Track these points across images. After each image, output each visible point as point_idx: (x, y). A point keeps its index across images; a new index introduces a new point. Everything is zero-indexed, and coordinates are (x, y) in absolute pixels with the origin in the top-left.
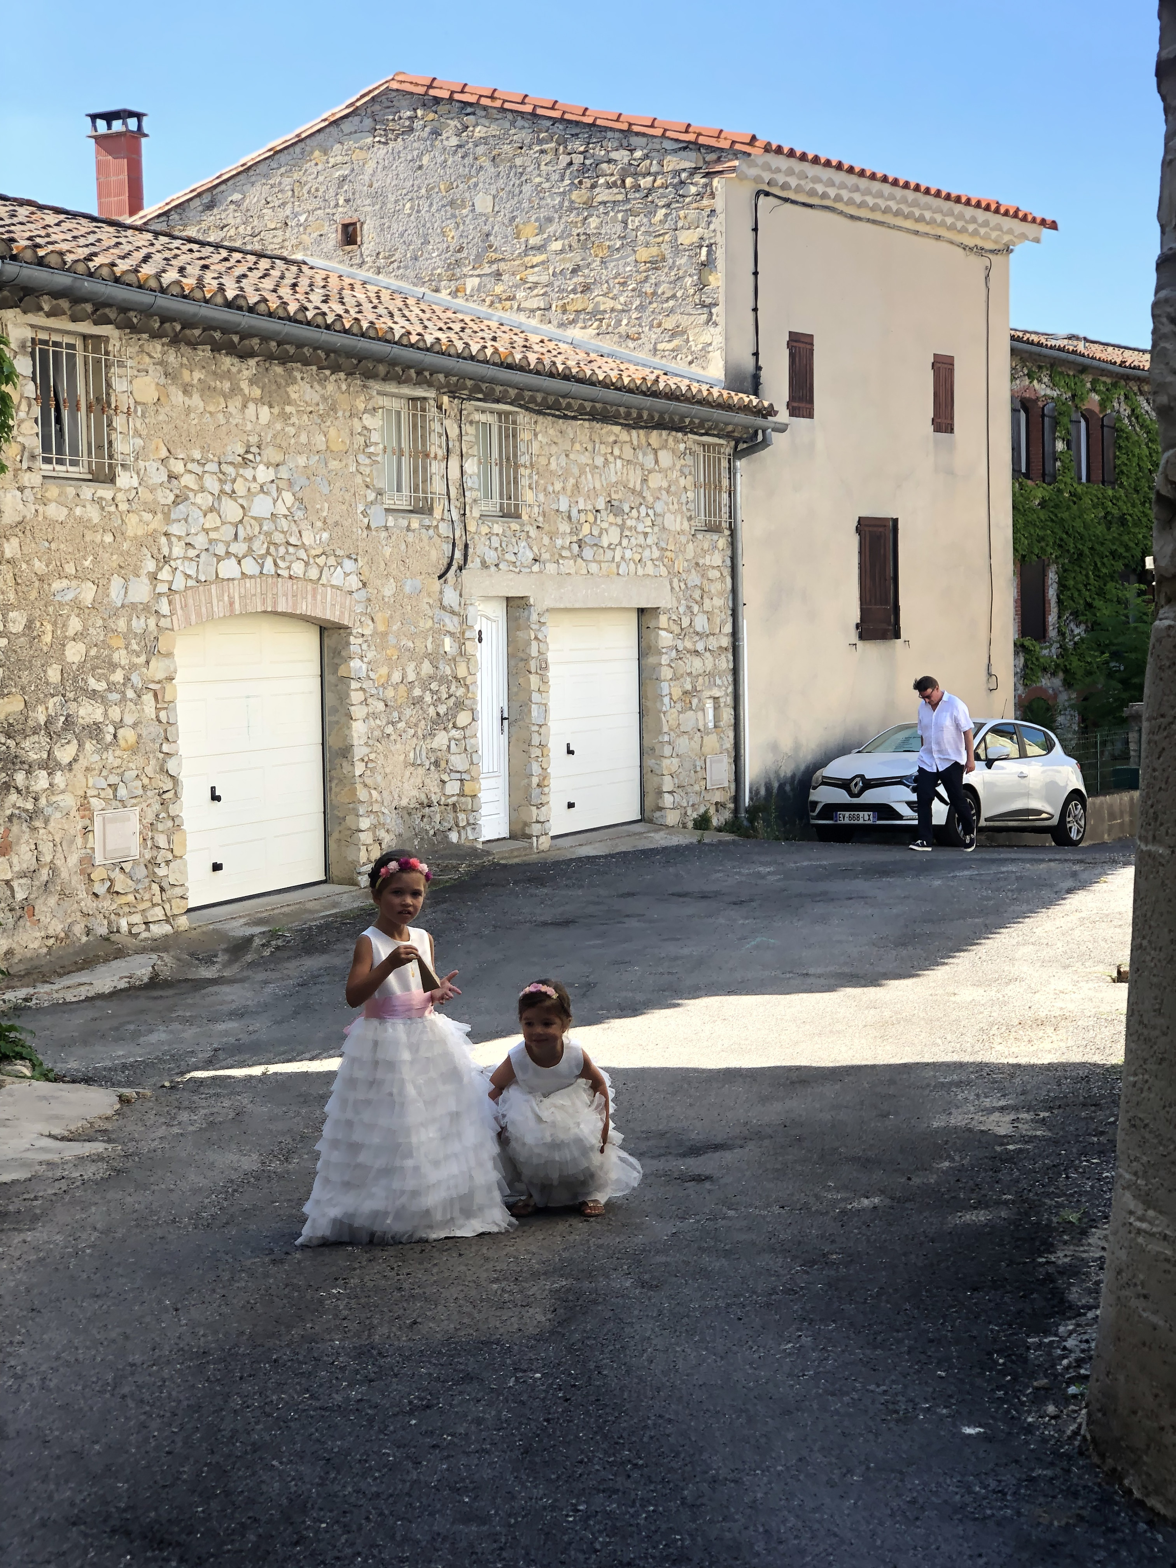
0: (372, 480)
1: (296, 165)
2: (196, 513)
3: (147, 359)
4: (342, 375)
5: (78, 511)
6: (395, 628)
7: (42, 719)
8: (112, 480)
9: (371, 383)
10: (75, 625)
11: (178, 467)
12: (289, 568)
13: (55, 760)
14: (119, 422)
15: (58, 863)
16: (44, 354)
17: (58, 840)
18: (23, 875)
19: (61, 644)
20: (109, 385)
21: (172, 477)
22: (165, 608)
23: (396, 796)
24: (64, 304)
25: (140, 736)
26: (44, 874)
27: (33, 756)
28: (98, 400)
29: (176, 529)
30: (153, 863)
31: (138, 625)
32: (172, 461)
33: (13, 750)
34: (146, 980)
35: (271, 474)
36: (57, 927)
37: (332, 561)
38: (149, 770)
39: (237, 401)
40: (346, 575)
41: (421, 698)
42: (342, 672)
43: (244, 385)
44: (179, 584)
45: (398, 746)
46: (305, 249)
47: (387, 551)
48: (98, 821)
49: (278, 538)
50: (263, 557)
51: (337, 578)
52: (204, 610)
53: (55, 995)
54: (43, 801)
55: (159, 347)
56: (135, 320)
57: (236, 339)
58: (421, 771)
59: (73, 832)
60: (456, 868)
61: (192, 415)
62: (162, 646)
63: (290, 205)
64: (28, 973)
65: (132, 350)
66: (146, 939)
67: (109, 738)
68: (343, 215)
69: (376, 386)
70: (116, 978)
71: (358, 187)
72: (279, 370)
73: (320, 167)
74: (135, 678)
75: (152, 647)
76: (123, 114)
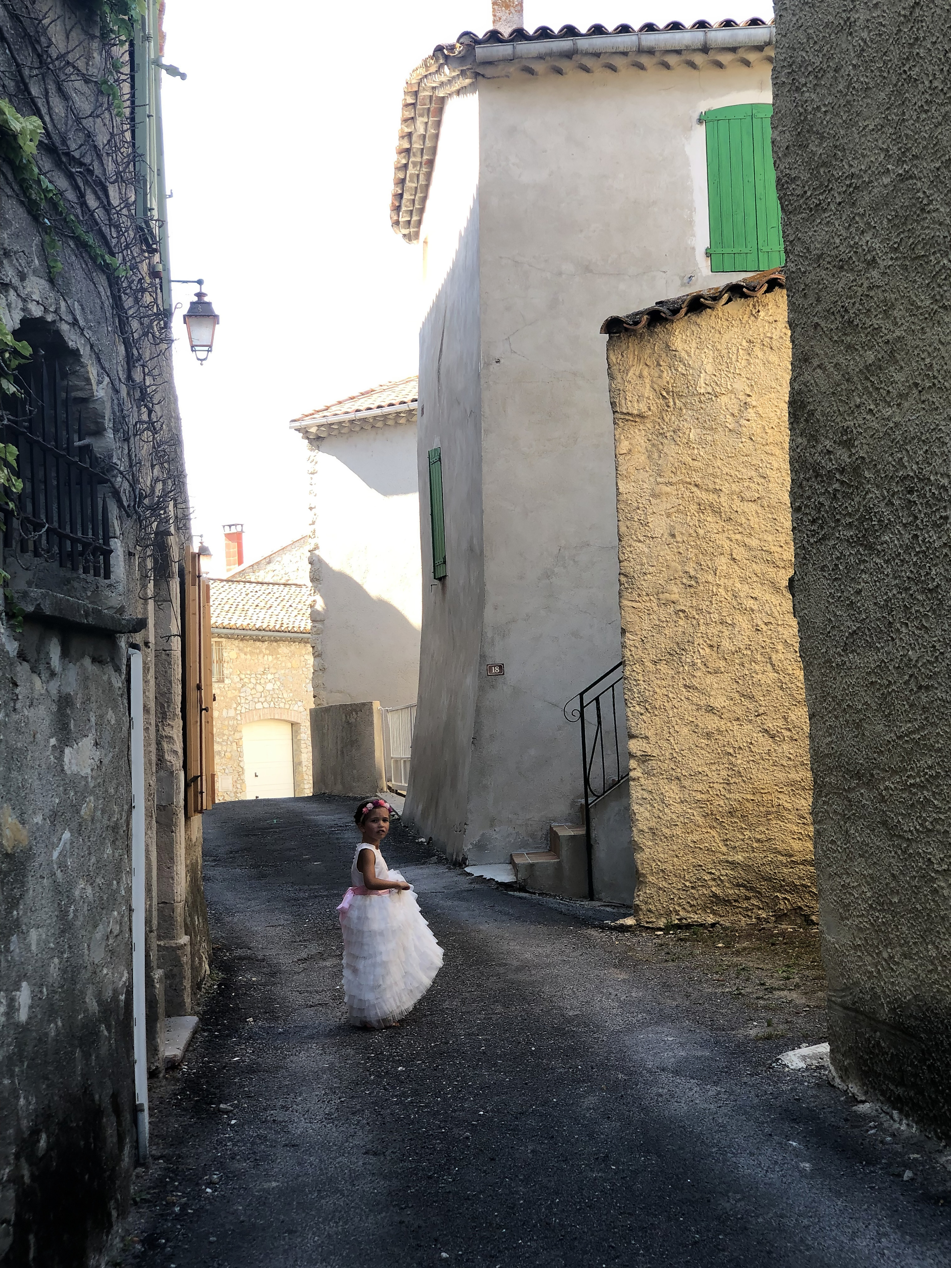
2: (248, 690)
3: (233, 646)
8: (223, 681)
11: (243, 676)
12: (279, 705)
14: (225, 665)
20: (222, 655)
21: (241, 679)
22: (239, 718)
25: (232, 755)
28: (219, 659)
29: (242, 695)
30: (235, 792)
31: (231, 723)
32: (241, 674)
35: (272, 676)
37: (293, 702)
38: (235, 765)
39: (262, 655)
40: (299, 707)
42: (298, 738)
43: (264, 650)
44: (243, 711)
48: (219, 778)
49: (275, 696)
50: (270, 702)
51: (296, 708)
52: (251, 718)
55: (237, 643)
56: (229, 636)
57: (260, 638)
61: (247, 661)
62: (238, 729)
65: (229, 644)
67: (222, 755)
72: (275, 644)
74: (230, 738)
75: (236, 730)
76: (235, 525)
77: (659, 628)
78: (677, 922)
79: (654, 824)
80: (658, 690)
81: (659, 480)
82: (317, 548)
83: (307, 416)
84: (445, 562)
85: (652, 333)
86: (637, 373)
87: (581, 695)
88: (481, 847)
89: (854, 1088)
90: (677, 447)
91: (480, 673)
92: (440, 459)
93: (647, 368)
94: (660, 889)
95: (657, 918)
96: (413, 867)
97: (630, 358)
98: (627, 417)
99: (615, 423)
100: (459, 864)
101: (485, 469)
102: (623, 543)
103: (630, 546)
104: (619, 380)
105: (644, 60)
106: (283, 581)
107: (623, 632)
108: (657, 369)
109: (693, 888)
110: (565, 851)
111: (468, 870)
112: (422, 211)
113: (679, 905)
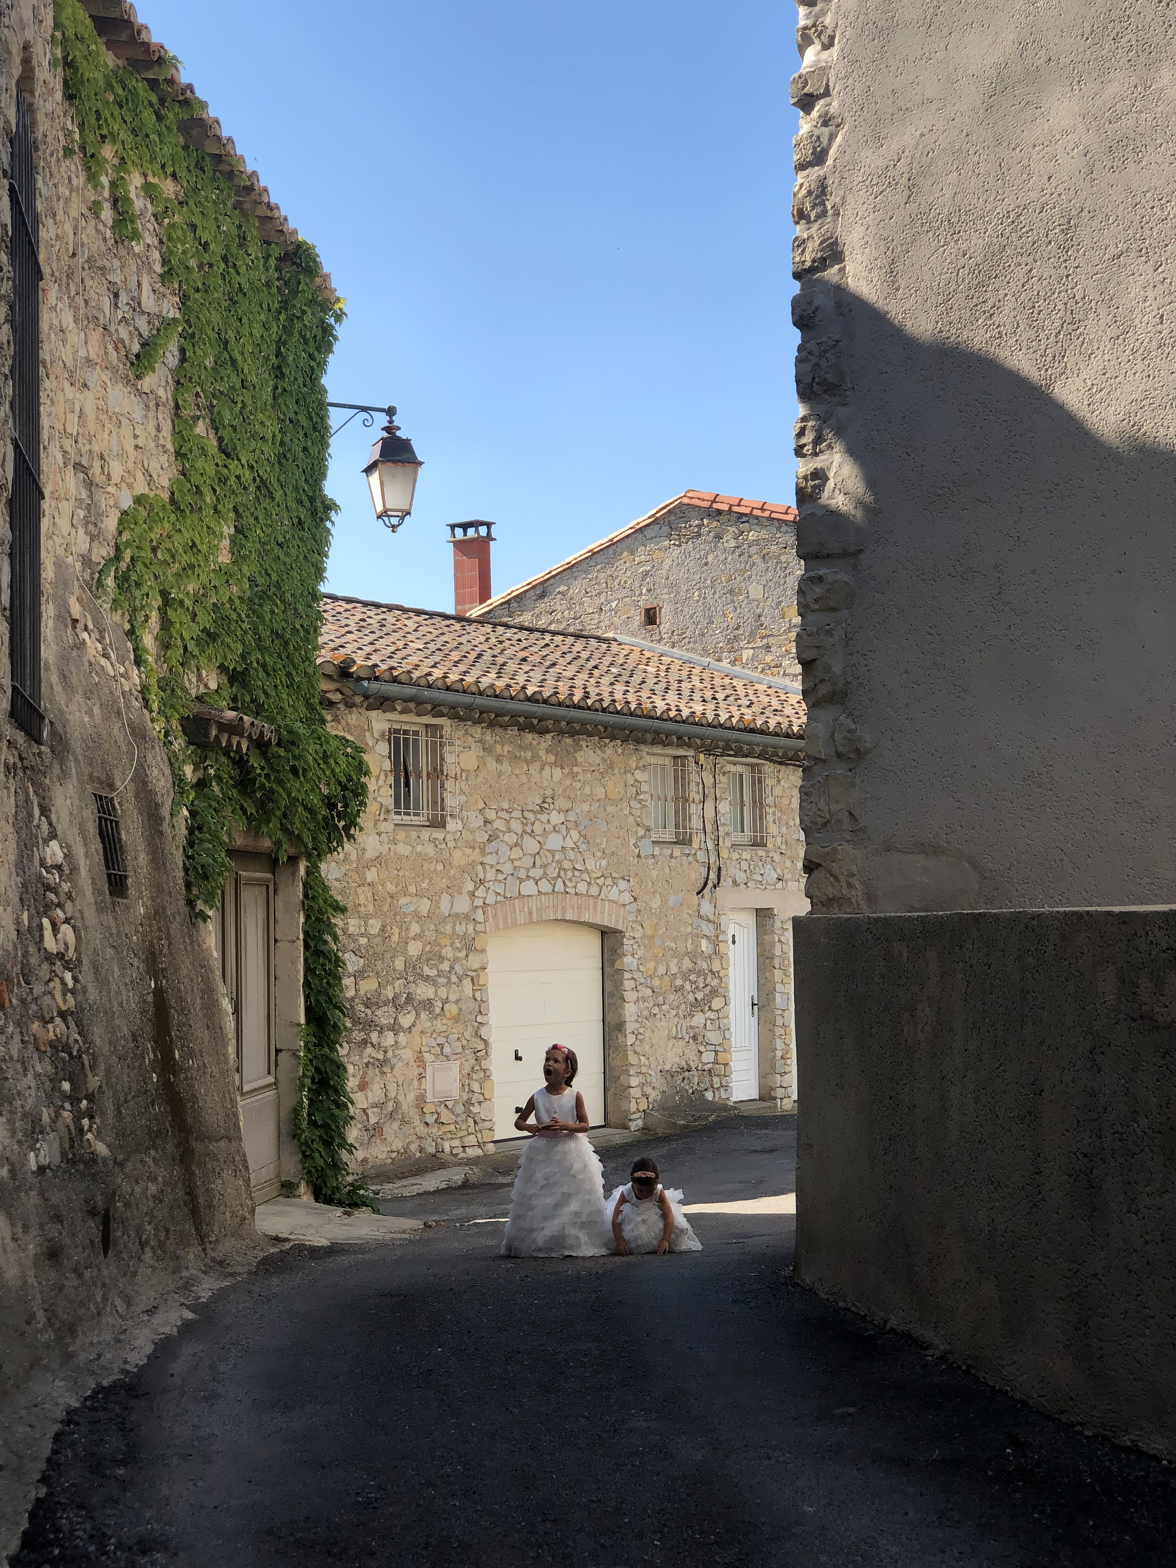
0: (642, 819)
1: (609, 563)
2: (504, 848)
3: (470, 739)
4: (619, 742)
5: (419, 848)
6: (660, 932)
7: (391, 996)
8: (443, 825)
9: (642, 747)
10: (415, 929)
11: (491, 815)
12: (575, 887)
13: (400, 1025)
14: (449, 784)
15: (401, 1098)
16: (397, 740)
17: (400, 1083)
18: (375, 1105)
19: (405, 942)
20: (442, 759)
21: (487, 822)
22: (480, 917)
23: (661, 1062)
24: (412, 705)
25: (460, 1009)
26: (390, 1106)
27: (384, 1021)
28: (435, 769)
29: (490, 860)
30: (468, 1103)
31: (460, 929)
32: (487, 810)
33: (369, 1017)
34: (460, 1183)
35: (562, 817)
36: (398, 1145)
37: (609, 881)
38: (467, 1035)
39: (537, 765)
40: (620, 892)
41: (682, 987)
42: (618, 965)
43: (542, 754)
44: (491, 899)
45: (663, 1023)
46: (616, 629)
47: (654, 873)
48: (429, 1070)
49: (567, 865)
50: (555, 879)
51: (613, 894)
52: (509, 918)
53: (396, 1191)
54: (390, 1054)
55: (479, 730)
56: (462, 713)
57: (535, 722)
58: (682, 1043)
59: (411, 1077)
60: (706, 1118)
61: (503, 777)
62: (478, 944)
63: (604, 594)
64: (377, 1176)
65: (460, 733)
66: (463, 1158)
67: (438, 1010)
68: (645, 601)
69: (645, 749)
70: (438, 1182)
71: (657, 579)
72: (569, 741)
73: (627, 565)
74: (458, 968)
75: (470, 946)
76: (475, 524)
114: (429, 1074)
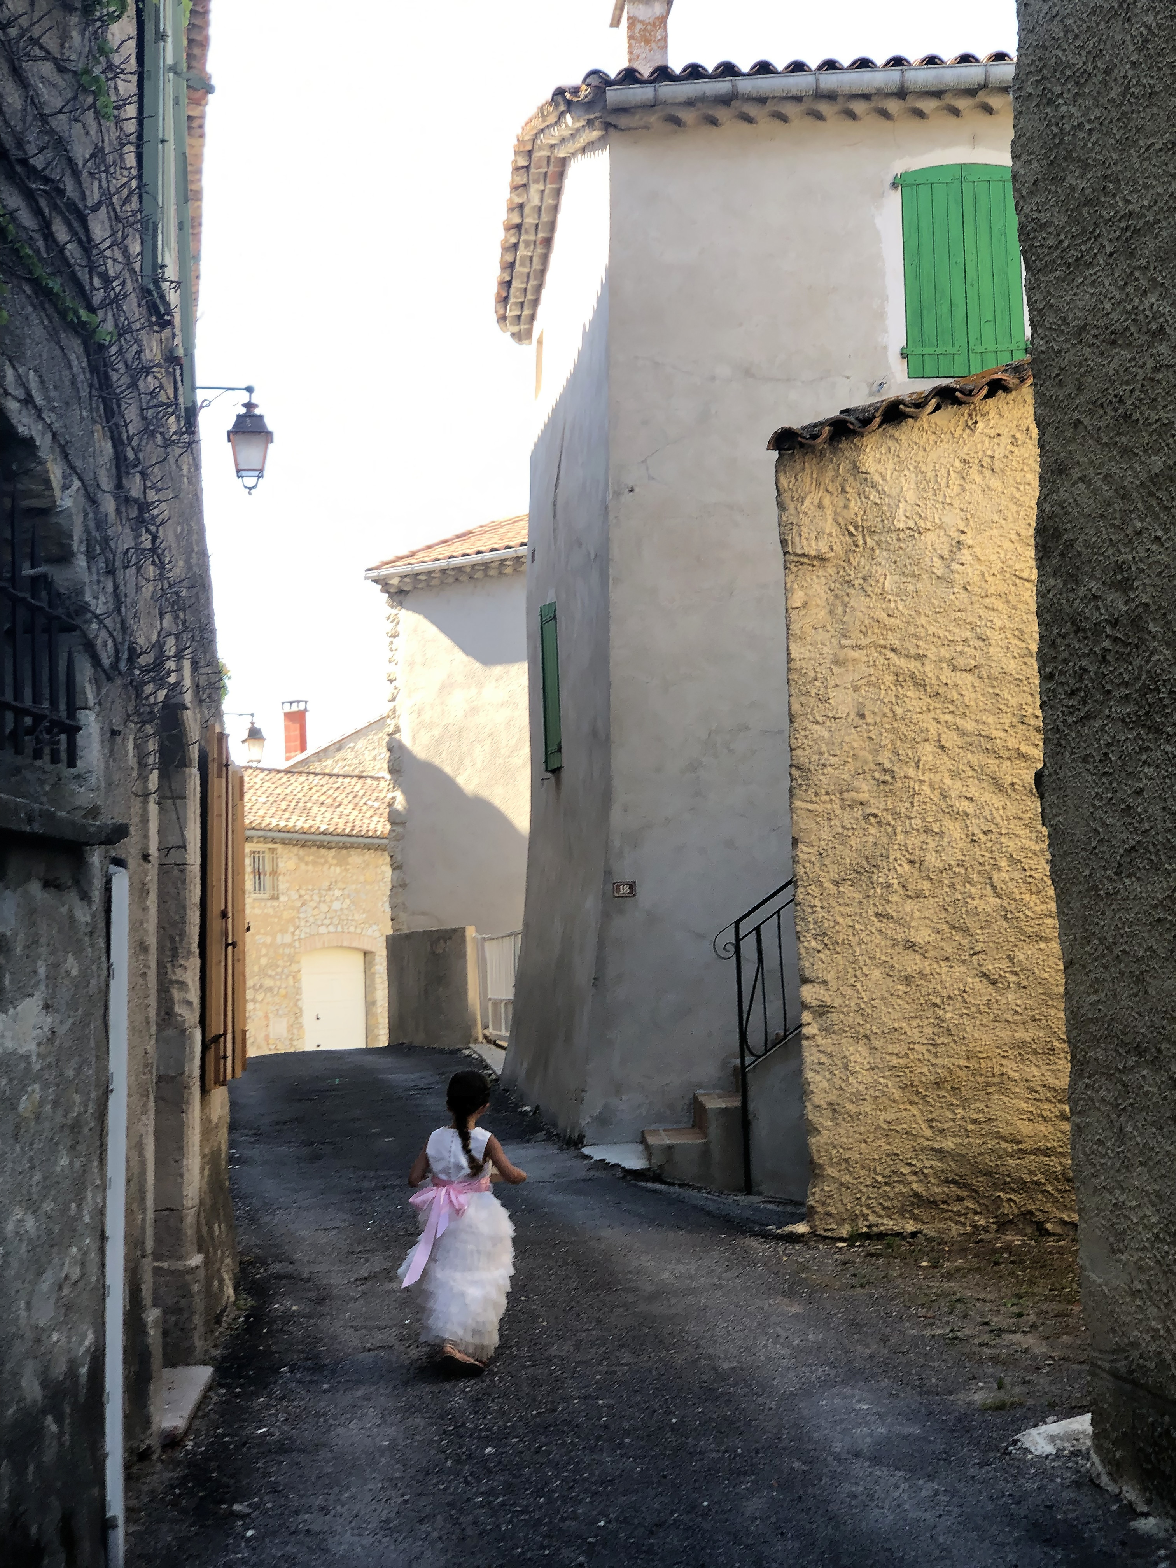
2: (310, 909)
3: (291, 855)
5: (266, 911)
7: (252, 984)
8: (277, 898)
10: (264, 951)
11: (303, 892)
12: (348, 929)
13: (257, 998)
14: (280, 878)
15: (257, 1034)
16: (254, 857)
17: (257, 1028)
19: (259, 957)
20: (277, 865)
21: (301, 896)
22: (297, 944)
24: (262, 840)
25: (287, 992)
26: (252, 1039)
27: (249, 996)
28: (273, 871)
29: (302, 915)
30: (291, 1040)
31: (287, 951)
32: (301, 890)
35: (340, 893)
37: (367, 926)
38: (291, 1005)
39: (327, 866)
40: (373, 931)
42: (372, 971)
43: (330, 859)
44: (303, 936)
49: (343, 917)
50: (337, 925)
51: (370, 932)
52: (312, 945)
56: (287, 842)
57: (326, 844)
59: (262, 1024)
61: (309, 873)
62: (296, 959)
65: (286, 852)
67: (276, 992)
72: (344, 853)
74: (286, 970)
75: (292, 959)
76: (298, 702)
77: (843, 839)
78: (865, 1230)
79: (834, 1098)
80: (840, 920)
81: (843, 642)
82: (397, 730)
83: (387, 564)
84: (560, 750)
85: (835, 450)
86: (816, 502)
87: (737, 923)
88: (604, 1120)
89: (1131, 1493)
90: (868, 600)
91: (604, 894)
92: (555, 616)
93: (828, 496)
94: (842, 1184)
95: (839, 1225)
96: (515, 1146)
97: (807, 483)
98: (802, 560)
99: (786, 568)
100: (574, 1143)
101: (613, 629)
102: (796, 725)
103: (805, 729)
104: (792, 510)
105: (823, 107)
106: (356, 773)
107: (795, 842)
108: (841, 497)
109: (886, 1184)
110: (714, 1128)
111: (586, 1151)
112: (536, 302)
113: (869, 1207)
114: (271, 1023)
